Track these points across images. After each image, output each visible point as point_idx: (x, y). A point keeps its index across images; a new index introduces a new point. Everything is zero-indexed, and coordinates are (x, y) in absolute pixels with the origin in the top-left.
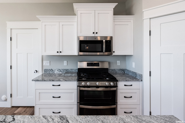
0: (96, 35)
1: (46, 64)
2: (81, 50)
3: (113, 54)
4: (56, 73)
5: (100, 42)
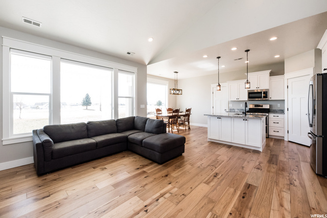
0: (258, 89)
1: (231, 106)
2: (249, 97)
3: (270, 99)
4: (236, 111)
5: (261, 93)
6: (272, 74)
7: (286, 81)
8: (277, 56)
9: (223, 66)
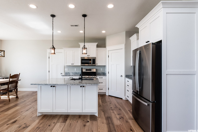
0: (89, 57)
1: (66, 70)
2: (82, 63)
3: (97, 65)
4: (71, 74)
5: (90, 60)
6: (98, 46)
7: (107, 52)
8: (104, 32)
9: (59, 32)
